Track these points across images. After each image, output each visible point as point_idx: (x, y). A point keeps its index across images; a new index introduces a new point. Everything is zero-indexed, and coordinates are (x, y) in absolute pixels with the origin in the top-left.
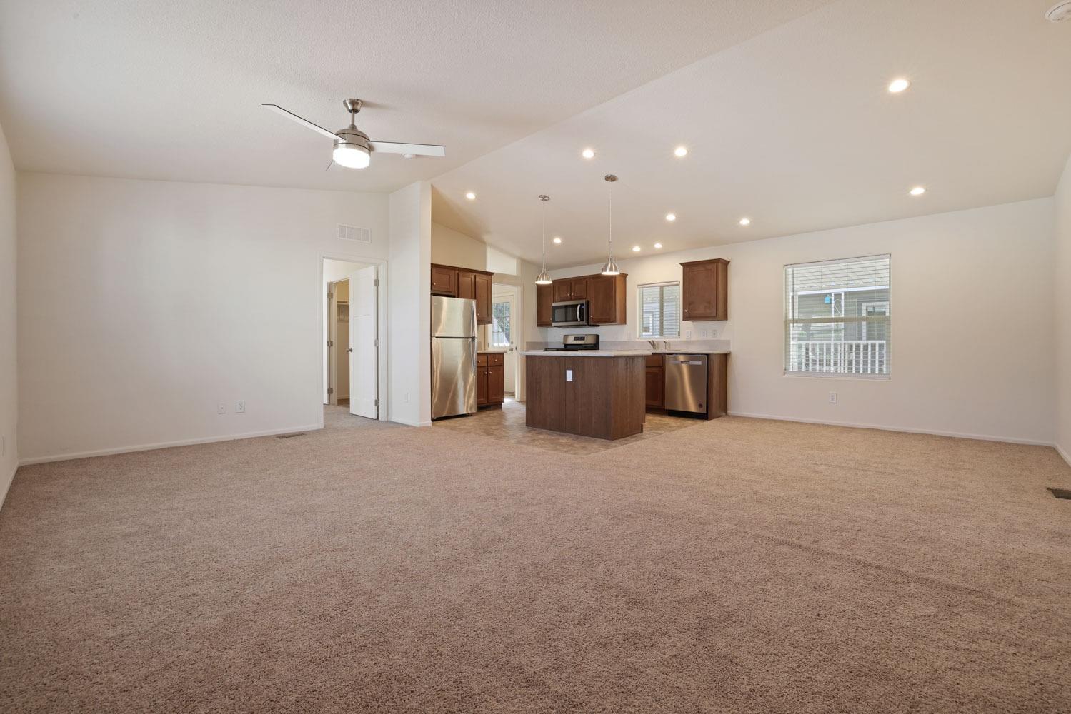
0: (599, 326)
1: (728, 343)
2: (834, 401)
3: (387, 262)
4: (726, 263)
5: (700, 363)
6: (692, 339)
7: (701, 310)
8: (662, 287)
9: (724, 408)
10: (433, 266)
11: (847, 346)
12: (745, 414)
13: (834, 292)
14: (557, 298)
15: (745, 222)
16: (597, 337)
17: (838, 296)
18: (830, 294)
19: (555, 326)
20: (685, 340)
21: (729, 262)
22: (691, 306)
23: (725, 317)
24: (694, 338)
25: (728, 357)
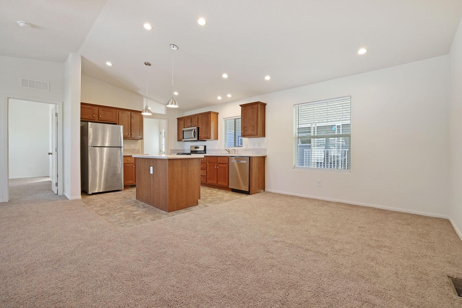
0: (206, 141)
1: (265, 150)
2: (320, 185)
3: (63, 102)
4: (264, 105)
5: (245, 162)
6: (248, 148)
7: (250, 132)
8: (235, 119)
9: (263, 187)
10: (82, 104)
11: (343, 152)
12: (273, 191)
13: (337, 124)
14: (186, 126)
15: (267, 78)
16: (205, 147)
17: (338, 127)
18: (335, 125)
19: (185, 141)
20: (245, 148)
21: (266, 104)
22: (245, 129)
23: (264, 135)
24: (249, 148)
25: (265, 158)
